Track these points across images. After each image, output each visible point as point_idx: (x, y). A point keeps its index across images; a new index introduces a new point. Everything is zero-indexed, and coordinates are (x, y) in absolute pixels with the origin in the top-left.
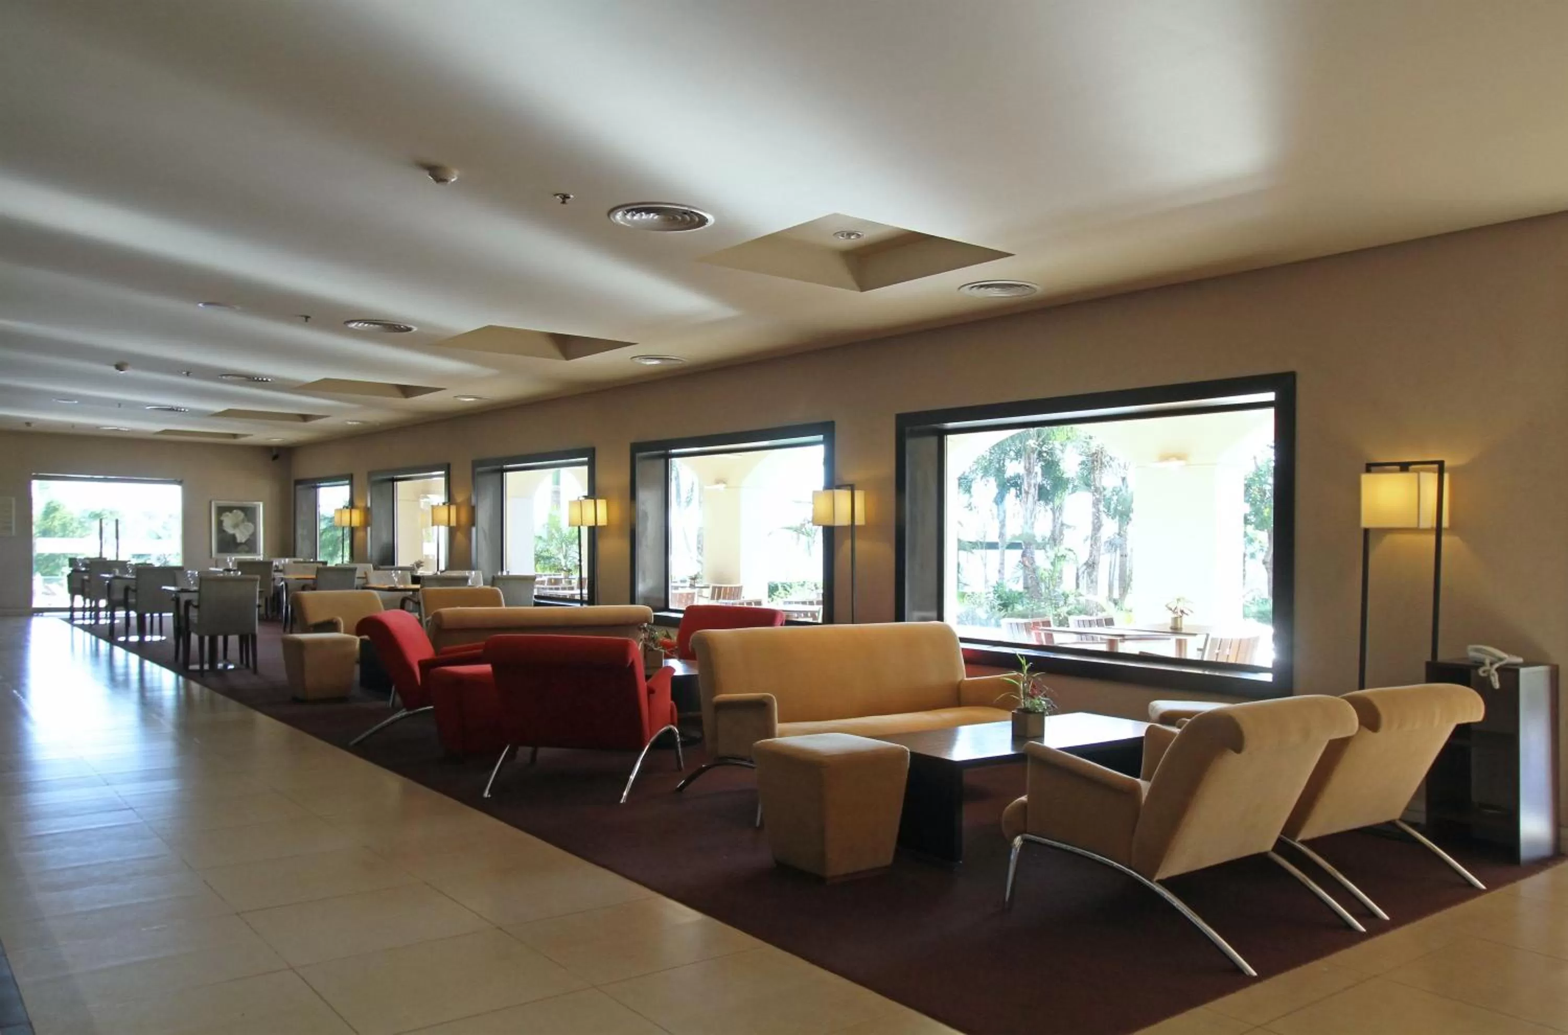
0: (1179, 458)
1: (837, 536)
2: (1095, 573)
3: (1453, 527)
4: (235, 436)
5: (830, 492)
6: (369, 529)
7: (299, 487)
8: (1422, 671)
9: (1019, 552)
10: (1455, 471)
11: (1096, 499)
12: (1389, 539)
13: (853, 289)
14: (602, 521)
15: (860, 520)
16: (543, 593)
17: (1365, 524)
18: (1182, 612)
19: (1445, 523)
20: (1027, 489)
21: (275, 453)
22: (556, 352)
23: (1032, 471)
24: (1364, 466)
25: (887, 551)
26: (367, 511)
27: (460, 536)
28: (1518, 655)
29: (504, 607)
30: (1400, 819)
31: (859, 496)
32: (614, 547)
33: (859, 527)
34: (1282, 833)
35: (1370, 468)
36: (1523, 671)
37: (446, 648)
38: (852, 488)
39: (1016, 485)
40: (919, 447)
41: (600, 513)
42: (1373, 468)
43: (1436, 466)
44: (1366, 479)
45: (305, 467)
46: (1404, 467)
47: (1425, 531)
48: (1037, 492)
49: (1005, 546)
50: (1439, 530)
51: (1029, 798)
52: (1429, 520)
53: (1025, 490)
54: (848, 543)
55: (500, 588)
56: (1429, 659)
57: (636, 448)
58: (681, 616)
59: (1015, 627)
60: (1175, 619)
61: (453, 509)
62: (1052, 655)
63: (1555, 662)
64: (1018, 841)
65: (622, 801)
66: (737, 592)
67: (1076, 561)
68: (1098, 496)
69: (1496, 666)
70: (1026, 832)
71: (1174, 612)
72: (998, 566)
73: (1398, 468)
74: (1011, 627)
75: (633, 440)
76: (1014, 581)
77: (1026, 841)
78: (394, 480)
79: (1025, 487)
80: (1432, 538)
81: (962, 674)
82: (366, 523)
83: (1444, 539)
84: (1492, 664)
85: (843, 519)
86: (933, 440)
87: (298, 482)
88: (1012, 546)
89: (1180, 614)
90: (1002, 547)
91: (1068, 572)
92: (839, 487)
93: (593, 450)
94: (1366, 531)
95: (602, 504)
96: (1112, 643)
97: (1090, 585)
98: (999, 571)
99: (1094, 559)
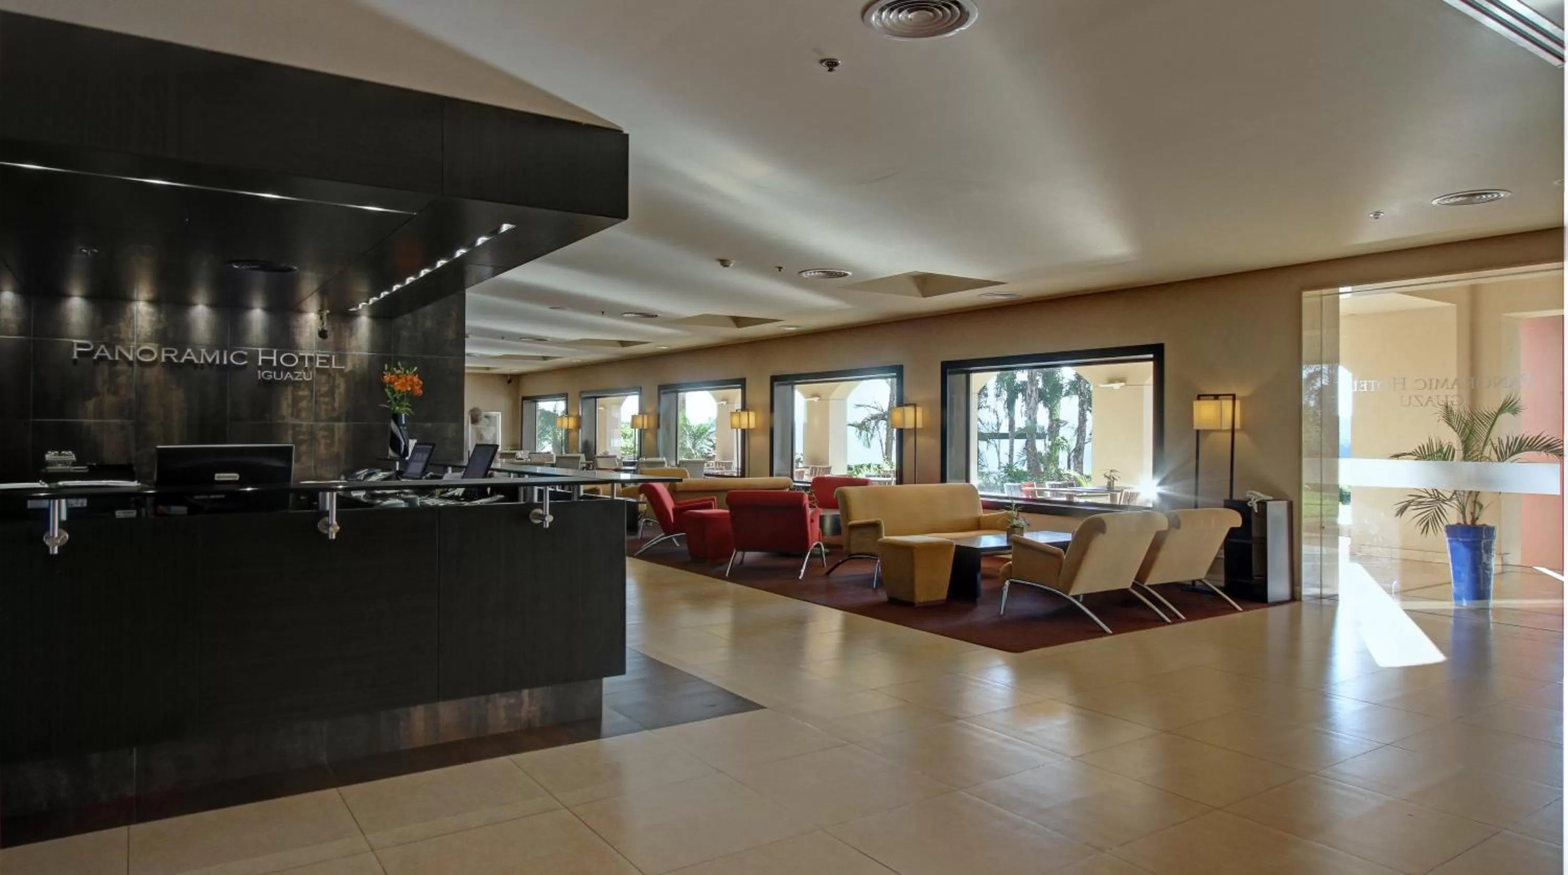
0: (1121, 381)
1: (905, 434)
2: (1081, 457)
3: (1243, 429)
4: (488, 368)
5: (901, 409)
6: (580, 431)
7: (525, 402)
8: (1222, 503)
9: (1023, 441)
10: (1243, 400)
11: (1082, 400)
12: (1212, 435)
13: (917, 296)
14: (752, 426)
15: (919, 425)
16: (711, 472)
17: (1196, 427)
18: (1113, 478)
19: (1237, 426)
20: (1030, 393)
21: (509, 378)
22: (733, 324)
23: (1033, 379)
24: (1196, 397)
25: (936, 443)
26: (579, 419)
27: (648, 436)
28: (1270, 495)
29: (689, 478)
30: (1205, 579)
31: (919, 410)
32: (759, 442)
33: (919, 429)
34: (1136, 579)
35: (1199, 397)
36: (1268, 503)
37: (680, 502)
38: (915, 405)
39: (1023, 391)
40: (955, 380)
41: (750, 420)
42: (1202, 397)
43: (1231, 397)
44: (1197, 404)
45: (529, 389)
46: (1216, 397)
47: (1226, 431)
48: (1038, 395)
49: (1014, 437)
50: (1233, 431)
51: (1013, 562)
52: (1227, 425)
53: (1028, 394)
54: (912, 439)
55: (687, 469)
56: (1228, 497)
57: (775, 379)
58: (809, 485)
59: (1012, 489)
60: (1109, 484)
61: (645, 417)
62: (1035, 503)
63: (1291, 499)
64: (1007, 583)
65: (800, 577)
66: (828, 470)
67: (1068, 449)
68: (1082, 399)
69: (1257, 501)
70: (1011, 578)
71: (1109, 478)
72: (1008, 451)
73: (1213, 397)
74: (1010, 488)
75: (771, 375)
76: (1021, 464)
77: (1011, 583)
78: (596, 398)
79: (1029, 391)
80: (1230, 434)
81: (981, 513)
82: (578, 427)
83: (1237, 435)
84: (1255, 500)
85: (909, 424)
86: (964, 376)
87: (524, 398)
88: (1020, 436)
89: (1112, 479)
90: (1012, 437)
91: (1063, 456)
92: (907, 405)
93: (744, 379)
94: (1198, 431)
95: (752, 415)
96: (1070, 496)
97: (1077, 465)
98: (1009, 456)
99: (1080, 446)
